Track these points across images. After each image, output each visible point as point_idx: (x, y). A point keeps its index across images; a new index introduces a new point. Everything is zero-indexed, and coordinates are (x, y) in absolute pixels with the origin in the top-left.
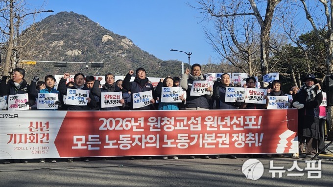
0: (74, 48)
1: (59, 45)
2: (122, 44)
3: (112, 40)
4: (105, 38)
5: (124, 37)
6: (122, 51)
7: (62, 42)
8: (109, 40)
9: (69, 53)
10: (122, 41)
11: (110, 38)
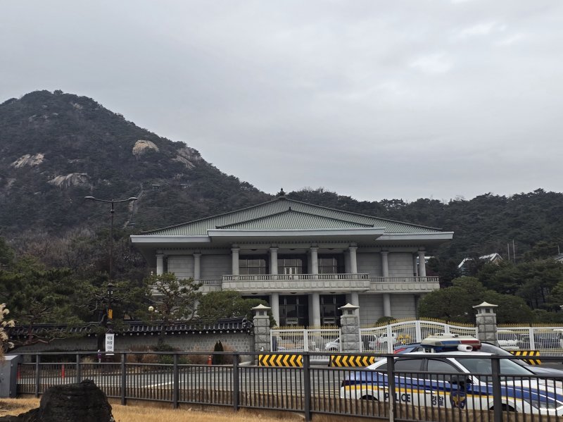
0: (70, 169)
1: (32, 163)
2: (179, 159)
3: (157, 149)
4: (140, 145)
5: (181, 145)
6: (179, 176)
7: (40, 156)
8: (148, 151)
9: (59, 180)
10: (177, 153)
11: (151, 145)
